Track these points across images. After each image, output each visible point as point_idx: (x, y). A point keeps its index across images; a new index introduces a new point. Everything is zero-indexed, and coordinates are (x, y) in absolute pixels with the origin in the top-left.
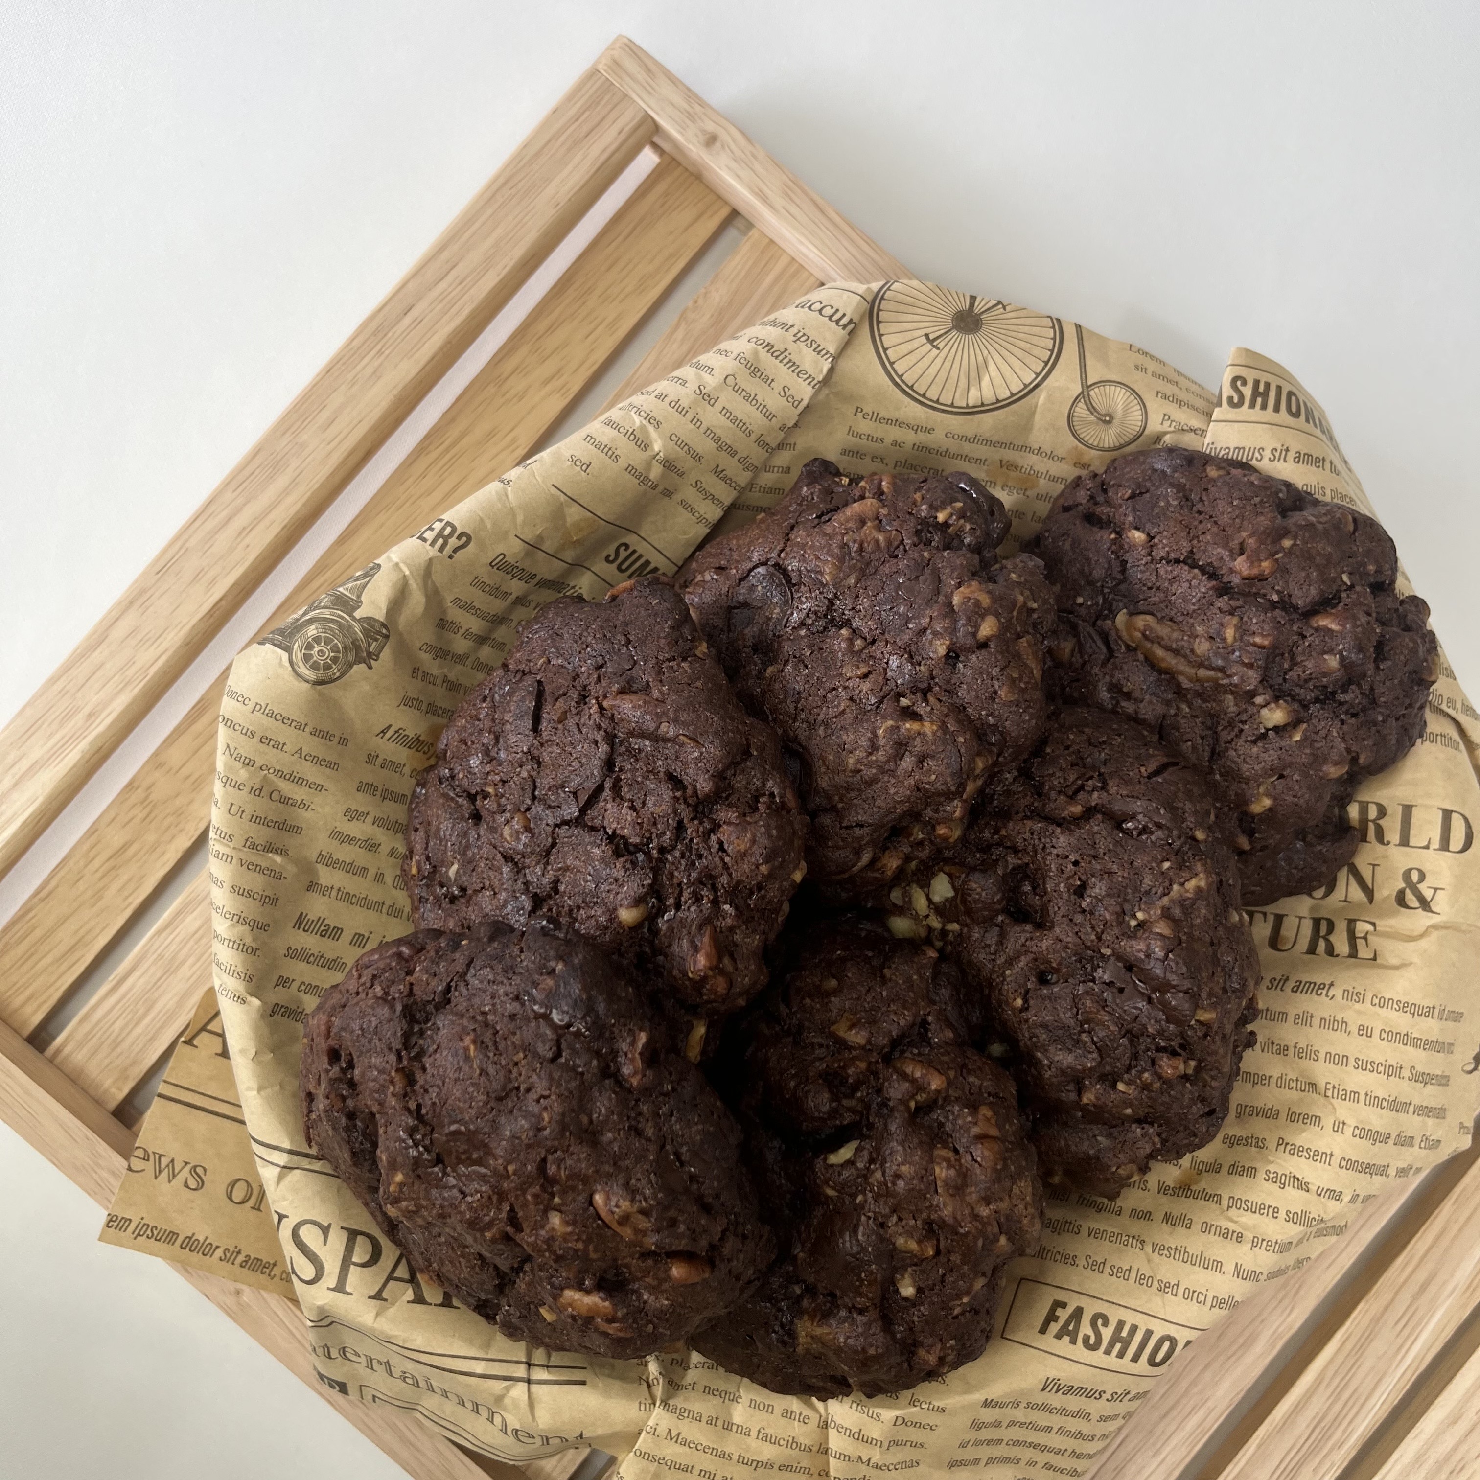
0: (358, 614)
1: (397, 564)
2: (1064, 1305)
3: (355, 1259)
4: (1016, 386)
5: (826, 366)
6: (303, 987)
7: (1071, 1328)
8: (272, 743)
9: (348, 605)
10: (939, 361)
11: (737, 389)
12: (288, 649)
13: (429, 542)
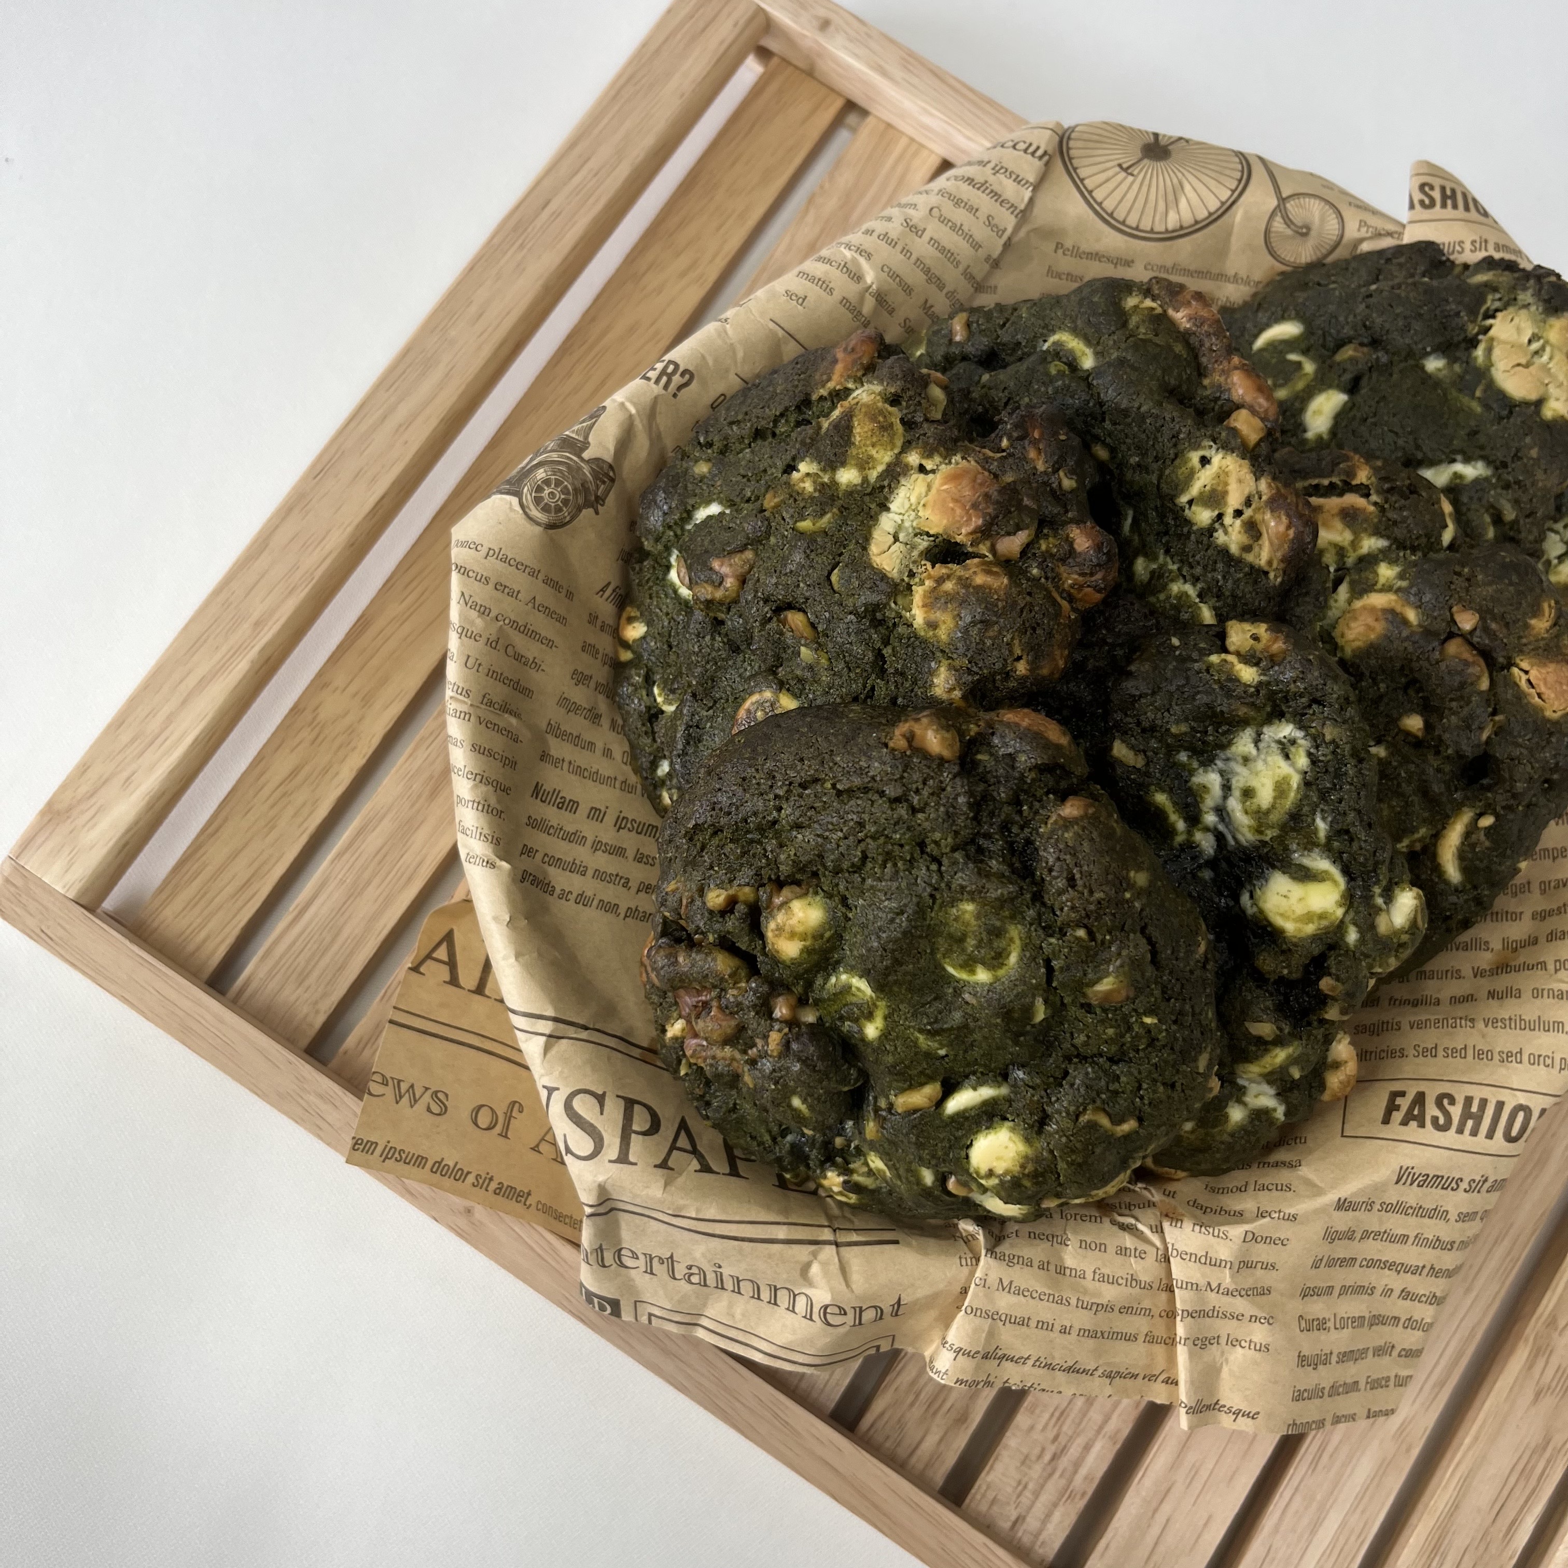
0: (586, 455)
1: (622, 404)
2: (1403, 1094)
3: (635, 1127)
4: (1213, 205)
5: (1028, 194)
6: (546, 859)
7: (1416, 1112)
8: (507, 590)
9: (576, 446)
10: (1136, 187)
11: (943, 220)
12: (518, 494)
13: (653, 381)
